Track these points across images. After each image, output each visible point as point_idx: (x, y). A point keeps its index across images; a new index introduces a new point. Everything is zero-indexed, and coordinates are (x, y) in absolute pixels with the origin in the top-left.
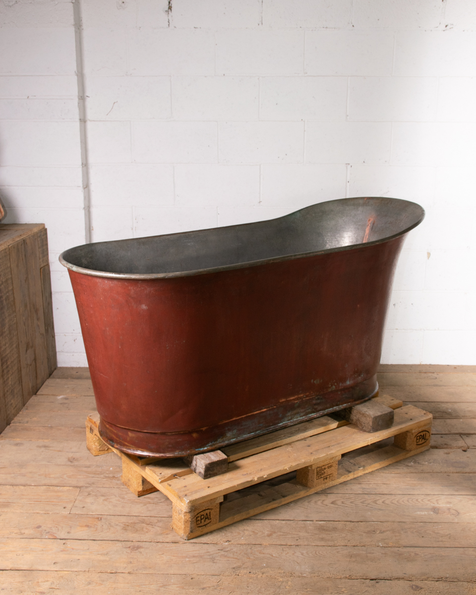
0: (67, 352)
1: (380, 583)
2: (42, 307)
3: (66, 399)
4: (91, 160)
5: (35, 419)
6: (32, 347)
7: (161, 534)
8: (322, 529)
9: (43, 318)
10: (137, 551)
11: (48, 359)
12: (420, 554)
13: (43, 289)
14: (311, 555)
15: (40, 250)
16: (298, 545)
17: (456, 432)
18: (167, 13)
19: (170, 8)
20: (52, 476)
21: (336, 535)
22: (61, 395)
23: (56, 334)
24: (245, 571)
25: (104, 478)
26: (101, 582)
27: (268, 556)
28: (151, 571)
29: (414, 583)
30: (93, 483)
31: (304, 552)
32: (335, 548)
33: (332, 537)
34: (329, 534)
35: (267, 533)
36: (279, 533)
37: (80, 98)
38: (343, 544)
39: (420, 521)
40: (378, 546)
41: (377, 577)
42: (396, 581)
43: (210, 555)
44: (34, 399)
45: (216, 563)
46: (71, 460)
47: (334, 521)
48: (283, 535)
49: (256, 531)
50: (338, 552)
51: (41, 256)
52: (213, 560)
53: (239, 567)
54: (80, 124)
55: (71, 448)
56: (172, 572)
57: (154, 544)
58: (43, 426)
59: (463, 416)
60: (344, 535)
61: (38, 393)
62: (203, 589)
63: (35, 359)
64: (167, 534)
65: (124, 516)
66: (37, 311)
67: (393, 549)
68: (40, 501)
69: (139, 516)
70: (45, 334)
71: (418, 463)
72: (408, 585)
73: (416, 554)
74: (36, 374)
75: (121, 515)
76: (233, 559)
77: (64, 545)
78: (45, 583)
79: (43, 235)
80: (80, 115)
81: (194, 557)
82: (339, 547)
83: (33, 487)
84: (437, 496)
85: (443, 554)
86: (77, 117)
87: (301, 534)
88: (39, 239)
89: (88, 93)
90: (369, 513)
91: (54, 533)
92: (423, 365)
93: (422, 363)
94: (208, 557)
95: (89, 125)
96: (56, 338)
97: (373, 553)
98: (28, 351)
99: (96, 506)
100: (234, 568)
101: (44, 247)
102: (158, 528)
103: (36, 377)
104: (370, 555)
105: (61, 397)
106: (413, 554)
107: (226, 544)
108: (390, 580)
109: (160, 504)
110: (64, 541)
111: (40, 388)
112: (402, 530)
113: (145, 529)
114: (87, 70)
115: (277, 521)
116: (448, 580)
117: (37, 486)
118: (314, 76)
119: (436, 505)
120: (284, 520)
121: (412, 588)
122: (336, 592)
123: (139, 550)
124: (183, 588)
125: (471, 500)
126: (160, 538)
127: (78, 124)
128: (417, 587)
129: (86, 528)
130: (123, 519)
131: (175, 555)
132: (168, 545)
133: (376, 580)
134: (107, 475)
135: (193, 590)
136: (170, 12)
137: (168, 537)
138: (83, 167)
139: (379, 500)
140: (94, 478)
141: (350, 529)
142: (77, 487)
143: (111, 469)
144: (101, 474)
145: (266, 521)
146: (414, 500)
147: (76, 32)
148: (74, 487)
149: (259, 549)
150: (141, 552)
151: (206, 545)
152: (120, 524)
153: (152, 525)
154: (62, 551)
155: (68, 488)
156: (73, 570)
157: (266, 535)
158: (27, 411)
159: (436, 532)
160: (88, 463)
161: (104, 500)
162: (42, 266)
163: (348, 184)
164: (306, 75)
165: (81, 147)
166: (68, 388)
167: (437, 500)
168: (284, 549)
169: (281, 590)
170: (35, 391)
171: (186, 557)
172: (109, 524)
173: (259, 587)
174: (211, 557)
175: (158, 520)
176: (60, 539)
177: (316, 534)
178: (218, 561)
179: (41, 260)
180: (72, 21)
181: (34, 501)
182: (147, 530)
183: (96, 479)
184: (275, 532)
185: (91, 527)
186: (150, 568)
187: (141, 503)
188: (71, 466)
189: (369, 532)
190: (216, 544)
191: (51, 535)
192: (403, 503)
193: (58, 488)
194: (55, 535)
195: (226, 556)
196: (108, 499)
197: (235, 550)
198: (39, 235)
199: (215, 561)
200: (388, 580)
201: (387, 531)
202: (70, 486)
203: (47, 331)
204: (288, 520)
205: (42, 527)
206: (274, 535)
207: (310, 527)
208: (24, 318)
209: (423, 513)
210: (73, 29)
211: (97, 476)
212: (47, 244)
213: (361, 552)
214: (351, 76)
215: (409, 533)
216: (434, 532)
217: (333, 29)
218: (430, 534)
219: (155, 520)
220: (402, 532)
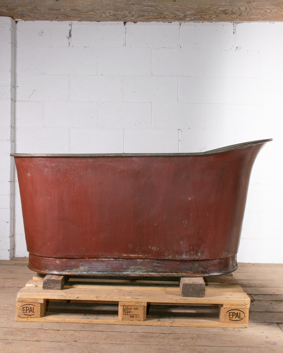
4: (18, 125)
7: (30, 337)
8: (143, 336)
14: (131, 348)
16: (124, 344)
18: (68, 38)
19: (70, 36)
21: (152, 339)
27: (101, 348)
31: (127, 347)
33: (148, 340)
34: (147, 339)
35: (104, 337)
36: (112, 338)
37: (13, 86)
38: (156, 344)
39: (212, 334)
40: (180, 346)
43: (60, 347)
45: (63, 351)
47: (152, 333)
48: (114, 339)
49: (96, 337)
50: (150, 348)
54: (11, 101)
57: (23, 341)
59: (253, 286)
60: (157, 340)
64: (34, 337)
65: (7, 328)
67: (190, 347)
69: (17, 328)
75: (4, 327)
76: (76, 350)
81: (49, 348)
82: (152, 345)
85: (224, 350)
86: (10, 97)
87: (127, 339)
89: (18, 84)
90: (178, 330)
95: (18, 104)
97: (175, 349)
102: (28, 334)
106: (203, 350)
107: (74, 342)
112: (199, 338)
114: (18, 71)
115: (113, 332)
118: (158, 76)
120: (117, 332)
123: (11, 344)
126: (28, 339)
130: (5, 329)
131: (36, 347)
132: (33, 342)
136: (70, 38)
137: (34, 338)
138: (11, 128)
141: (162, 337)
145: (104, 332)
147: (12, 48)
151: (59, 342)
153: (24, 332)
157: (103, 338)
159: (222, 339)
163: (180, 142)
164: (152, 75)
168: (113, 346)
171: (43, 348)
177: (138, 339)
178: (65, 350)
182: (20, 335)
184: (109, 337)
189: (174, 339)
190: (67, 342)
195: (71, 348)
197: (78, 345)
201: (188, 338)
204: (120, 332)
206: (109, 339)
207: (134, 336)
213: (167, 348)
214: (180, 76)
215: (203, 339)
216: (220, 339)
217: (169, 49)
218: (218, 340)
219: (28, 330)
220: (198, 339)
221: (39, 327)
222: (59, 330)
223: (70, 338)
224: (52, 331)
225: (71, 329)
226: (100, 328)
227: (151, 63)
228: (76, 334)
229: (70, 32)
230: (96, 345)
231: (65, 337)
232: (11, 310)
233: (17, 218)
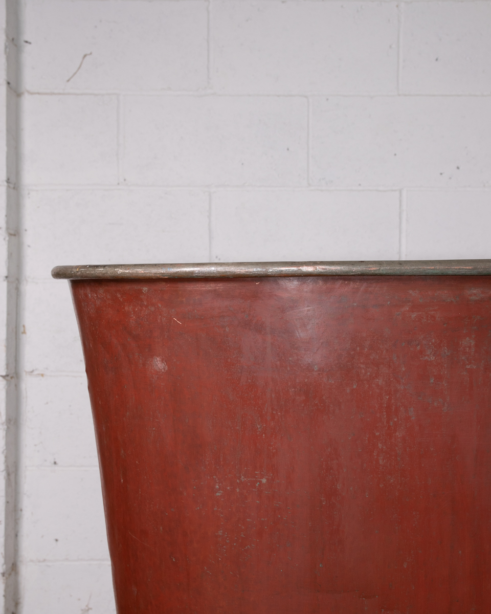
4: (29, 176)
37: (11, 39)
54: (7, 91)
89: (28, 35)
95: (27, 102)
138: (8, 187)
233: (27, 505)
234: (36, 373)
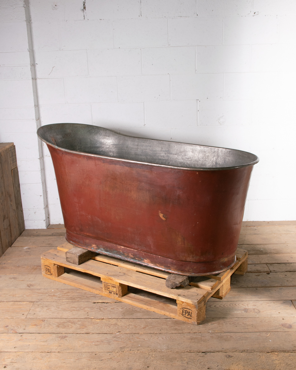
0: (31, 220)
1: (207, 355)
2: (14, 194)
3: (29, 249)
4: (41, 102)
5: (9, 261)
6: (7, 218)
7: (80, 329)
9: (14, 200)
10: (64, 339)
11: (19, 225)
12: (233, 336)
13: (14, 183)
14: (168, 339)
15: (11, 159)
16: (161, 333)
17: (264, 262)
18: (83, 11)
19: (85, 8)
20: (17, 296)
21: (184, 326)
22: (26, 246)
23: (23, 210)
24: (128, 349)
25: (47, 296)
26: (41, 358)
27: (142, 340)
28: (72, 351)
29: (227, 354)
30: (41, 299)
31: (164, 337)
32: (182, 334)
33: (181, 328)
34: (180, 326)
35: (143, 326)
36: (150, 326)
37: (32, 65)
38: (188, 332)
39: (236, 317)
40: (209, 333)
41: (206, 351)
42: (217, 353)
43: (107, 341)
44: (10, 249)
45: (111, 345)
46: (29, 286)
48: (152, 328)
49: (136, 326)
50: (184, 337)
51: (12, 162)
52: (109, 343)
53: (124, 347)
55: (30, 279)
56: (84, 351)
57: (75, 335)
58: (14, 266)
59: (269, 253)
60: (189, 327)
61: (12, 246)
62: (101, 360)
63: (10, 225)
64: (83, 329)
65: (58, 318)
66: (10, 196)
67: (217, 334)
68: (9, 311)
69: (67, 318)
70: (16, 210)
71: (239, 282)
72: (224, 355)
73: (231, 337)
74: (11, 234)
75: (56, 318)
76: (121, 343)
77: (21, 337)
78: (8, 359)
79: (13, 150)
80: (32, 75)
81: (98, 341)
82: (185, 334)
83: (5, 302)
84: (248, 302)
85: (247, 336)
86: (30, 77)
87: (163, 327)
88: (10, 152)
89: (36, 62)
91: (15, 330)
92: (249, 221)
93: (248, 221)
94: (106, 342)
95: (38, 81)
96: (23, 211)
97: (206, 337)
98: (5, 221)
99: (42, 313)
100: (121, 348)
101: (14, 157)
102: (78, 325)
103: (11, 236)
104: (203, 338)
105: (26, 248)
106: (229, 337)
107: (118, 333)
108: (214, 352)
109: (80, 311)
110: (21, 334)
111: (14, 243)
112: (224, 322)
113: (70, 326)
114: (36, 48)
115: (150, 319)
116: (248, 351)
117: (8, 302)
118: (175, 47)
119: (247, 307)
120: (154, 319)
121: (226, 356)
122: (181, 360)
123: (65, 338)
124: (90, 360)
125: (268, 303)
126: (79, 331)
127: (31, 81)
128: (229, 356)
129: (35, 326)
130: (57, 320)
131: (87, 341)
132: (83, 335)
133: (205, 352)
134: (50, 294)
135: (96, 361)
136: (85, 11)
137: (83, 330)
138: (35, 107)
139: (212, 305)
140: (42, 296)
142: (32, 302)
143: (53, 290)
144: (46, 294)
146: (233, 305)
147: (27, 25)
148: (30, 302)
149: (137, 336)
150: (66, 340)
151: (106, 334)
152: (55, 323)
153: (74, 323)
154: (19, 340)
155: (26, 303)
156: (25, 351)
157: (142, 327)
158: (5, 257)
159: (244, 323)
160: (39, 287)
161: (48, 309)
162: (12, 168)
163: (198, 112)
164: (170, 46)
165: (34, 95)
166: (31, 242)
167: (247, 304)
168: (152, 336)
169: (148, 360)
170: (10, 244)
171: (93, 342)
172: (49, 323)
173: (135, 359)
174: (108, 341)
175: (78, 320)
176: (19, 333)
177: (172, 326)
178: (112, 344)
179: (12, 165)
180: (25, 19)
181: (5, 311)
182: (71, 327)
183: (43, 297)
184: (147, 326)
185: (38, 325)
186: (71, 349)
187: (69, 310)
188: (29, 289)
190: (112, 334)
191: (14, 331)
192: (227, 306)
193: (20, 303)
194: (16, 331)
195: (117, 341)
196: (49, 308)
197: (122, 337)
198: (10, 150)
199: (110, 344)
200: (212, 352)
201: (215, 323)
202: (27, 302)
203: (17, 208)
204: (156, 318)
205: (9, 326)
206: (147, 328)
207: (169, 322)
208: (1, 201)
209: (238, 312)
210: (25, 23)
211: (44, 295)
212: (15, 155)
213: (198, 336)
214: (197, 46)
215: (228, 324)
216: (243, 323)
217: (185, 17)
218: (241, 325)
219: (76, 320)
220: (224, 324)
221: (86, 316)
222: (103, 319)
223: (114, 329)
224: (98, 321)
225: (113, 317)
226: (139, 315)
227: (168, 33)
228: (119, 324)
229: (84, 4)
230: (137, 335)
231: (110, 327)
232: (59, 296)
233: (48, 190)
234: (47, 156)
